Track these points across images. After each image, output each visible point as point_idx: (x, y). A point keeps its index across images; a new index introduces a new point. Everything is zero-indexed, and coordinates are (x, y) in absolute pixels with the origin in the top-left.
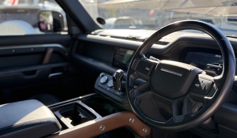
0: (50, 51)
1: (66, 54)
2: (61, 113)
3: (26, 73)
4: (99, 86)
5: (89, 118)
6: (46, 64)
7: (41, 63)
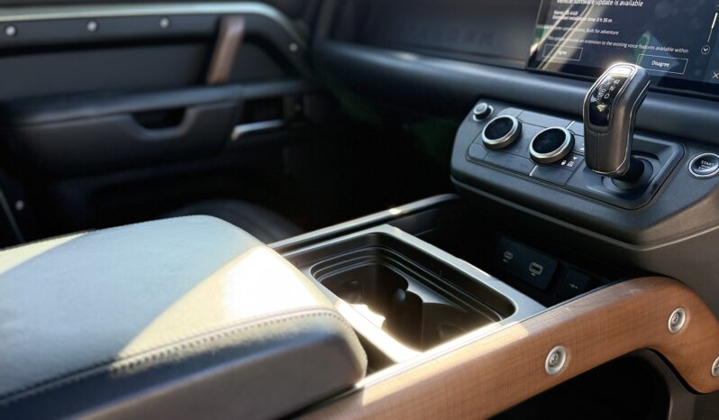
0: (234, 30)
1: (293, 47)
2: (323, 278)
3: (148, 119)
4: (474, 160)
5: (460, 304)
6: (220, 84)
7: (200, 78)
